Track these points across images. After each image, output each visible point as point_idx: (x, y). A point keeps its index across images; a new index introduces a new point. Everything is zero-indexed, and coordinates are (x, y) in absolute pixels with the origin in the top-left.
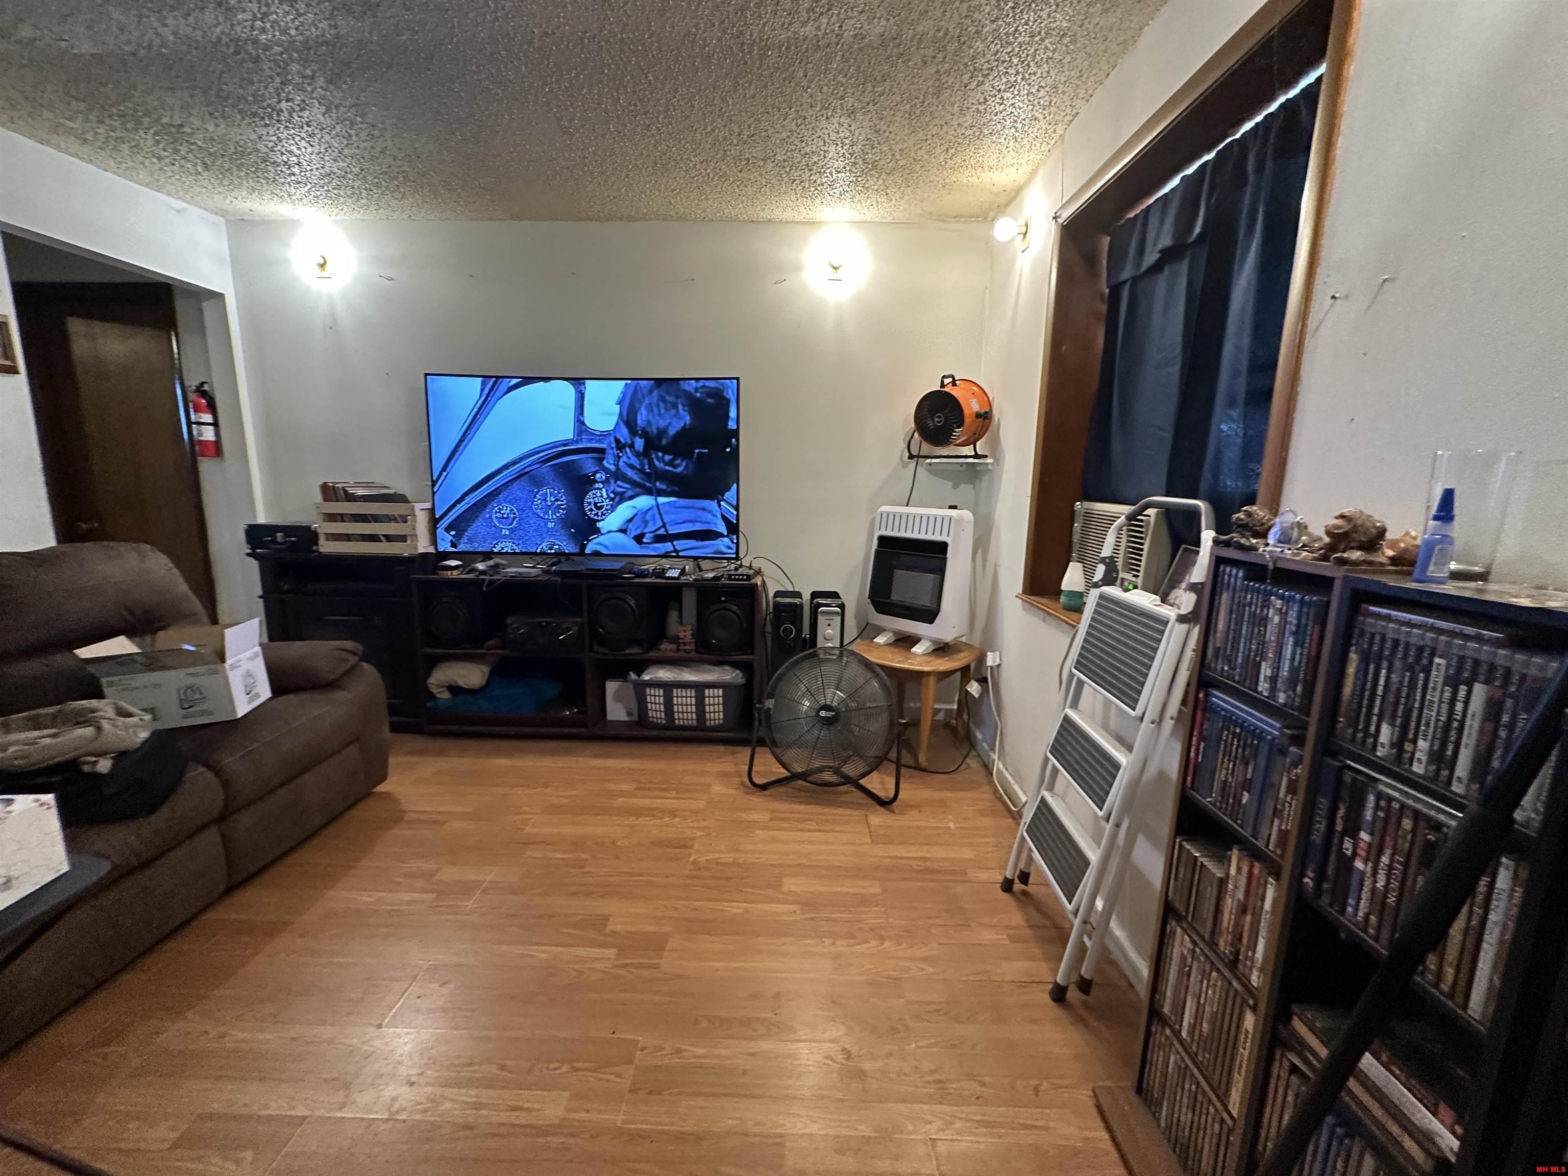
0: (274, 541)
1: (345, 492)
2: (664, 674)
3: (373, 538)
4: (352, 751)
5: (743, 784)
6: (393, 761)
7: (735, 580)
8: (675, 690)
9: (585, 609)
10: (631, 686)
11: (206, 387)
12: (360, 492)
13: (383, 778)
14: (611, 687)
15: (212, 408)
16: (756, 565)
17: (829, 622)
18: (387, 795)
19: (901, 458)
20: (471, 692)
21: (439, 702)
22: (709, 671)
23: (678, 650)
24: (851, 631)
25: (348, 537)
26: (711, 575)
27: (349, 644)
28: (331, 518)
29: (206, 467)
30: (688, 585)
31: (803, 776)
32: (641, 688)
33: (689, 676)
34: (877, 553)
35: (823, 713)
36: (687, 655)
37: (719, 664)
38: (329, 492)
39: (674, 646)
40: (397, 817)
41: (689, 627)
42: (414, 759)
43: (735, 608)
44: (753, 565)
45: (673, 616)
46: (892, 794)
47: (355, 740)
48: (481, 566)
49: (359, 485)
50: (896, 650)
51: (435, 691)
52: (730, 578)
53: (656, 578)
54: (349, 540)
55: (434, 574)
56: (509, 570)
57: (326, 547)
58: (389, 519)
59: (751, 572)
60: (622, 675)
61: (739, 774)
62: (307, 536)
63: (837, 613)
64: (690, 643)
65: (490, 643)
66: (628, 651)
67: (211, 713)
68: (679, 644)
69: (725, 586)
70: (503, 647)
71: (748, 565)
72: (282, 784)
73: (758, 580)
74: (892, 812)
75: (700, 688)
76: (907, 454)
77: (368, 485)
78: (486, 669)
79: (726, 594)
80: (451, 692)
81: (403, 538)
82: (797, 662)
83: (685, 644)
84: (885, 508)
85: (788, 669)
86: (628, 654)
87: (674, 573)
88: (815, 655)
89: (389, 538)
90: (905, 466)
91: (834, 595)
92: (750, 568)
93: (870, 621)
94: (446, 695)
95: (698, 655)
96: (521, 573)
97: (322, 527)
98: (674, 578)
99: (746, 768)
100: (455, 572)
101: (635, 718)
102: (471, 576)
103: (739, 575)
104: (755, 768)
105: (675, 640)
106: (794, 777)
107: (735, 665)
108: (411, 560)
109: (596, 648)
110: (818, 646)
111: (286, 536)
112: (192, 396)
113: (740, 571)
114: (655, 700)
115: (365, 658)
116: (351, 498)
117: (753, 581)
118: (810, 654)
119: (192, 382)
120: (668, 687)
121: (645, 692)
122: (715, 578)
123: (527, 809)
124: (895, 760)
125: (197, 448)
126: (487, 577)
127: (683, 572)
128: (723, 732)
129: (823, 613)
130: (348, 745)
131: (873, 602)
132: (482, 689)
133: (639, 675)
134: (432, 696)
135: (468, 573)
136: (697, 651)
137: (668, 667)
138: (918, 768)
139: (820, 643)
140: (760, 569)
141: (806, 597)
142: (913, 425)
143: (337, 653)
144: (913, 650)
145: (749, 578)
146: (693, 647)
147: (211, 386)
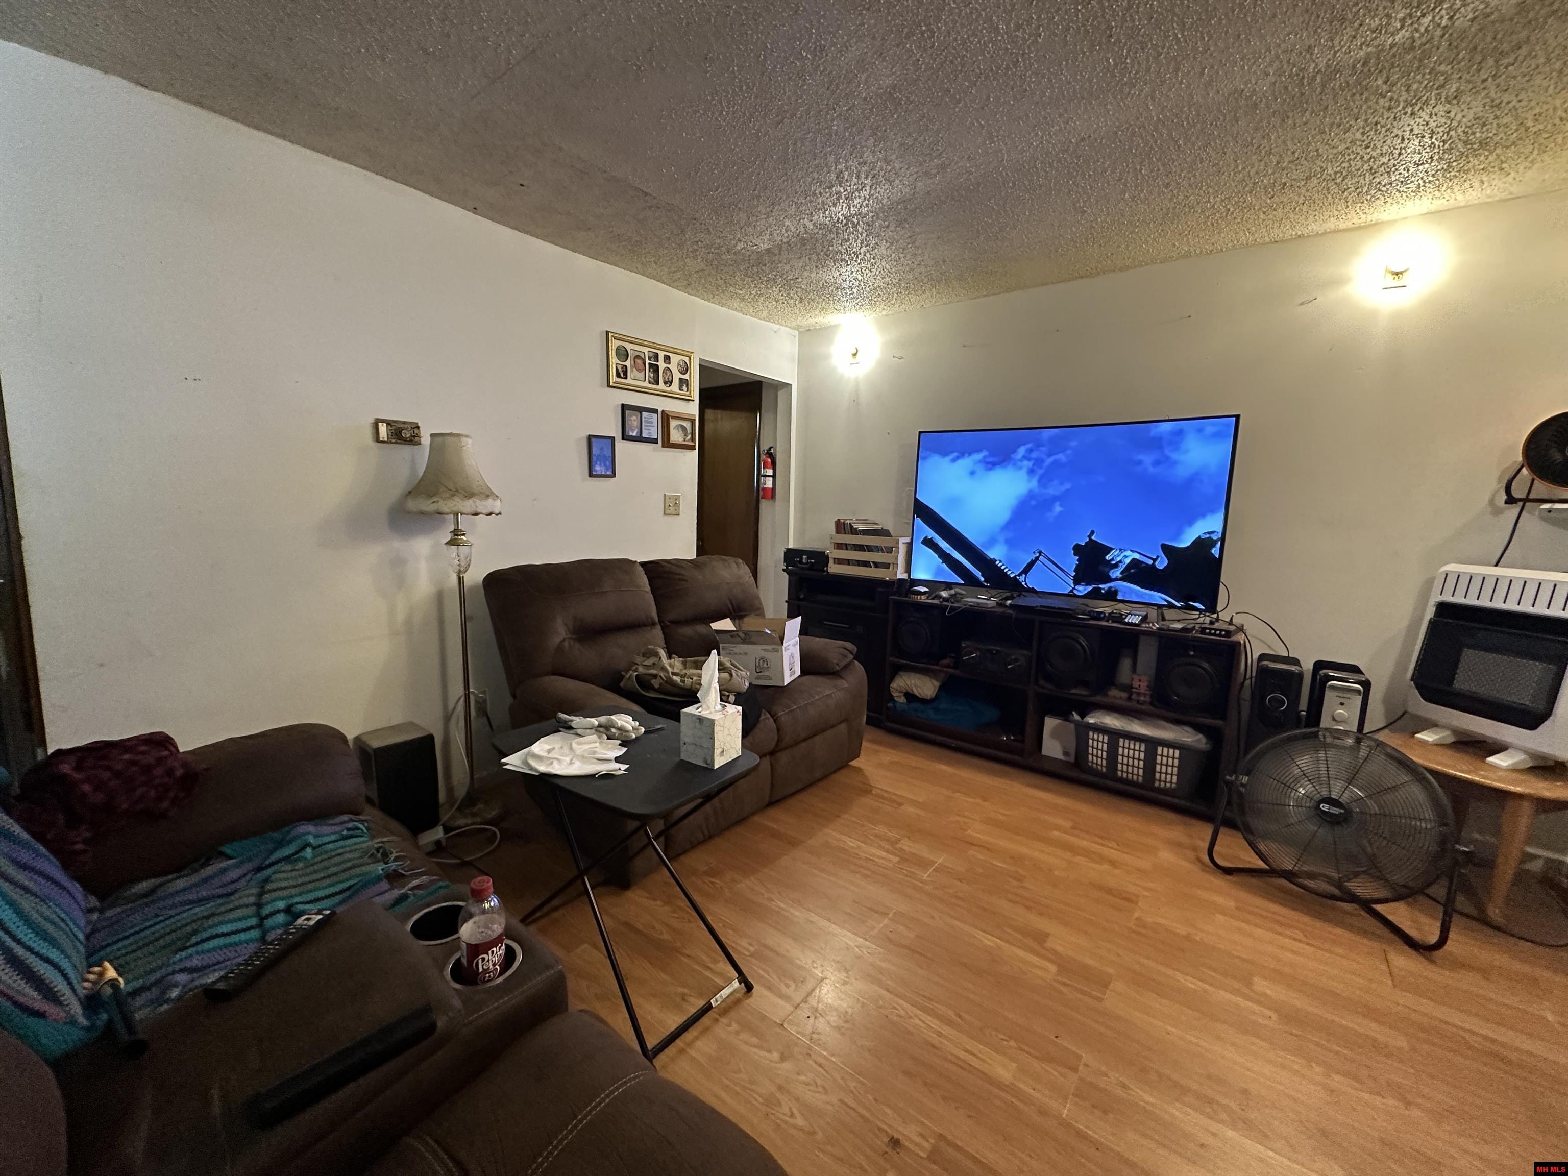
0: (801, 562)
1: (851, 526)
2: (1111, 721)
3: (866, 564)
4: (843, 727)
5: (1199, 860)
6: (865, 744)
7: (1210, 634)
8: (1121, 740)
9: (1035, 644)
10: (1072, 726)
11: (772, 451)
12: (861, 527)
13: (857, 756)
14: (1050, 723)
15: (774, 465)
16: (1237, 620)
17: (1342, 700)
18: (858, 770)
19: (1492, 502)
20: (923, 701)
21: (898, 705)
22: (1164, 728)
23: (1129, 699)
24: (1376, 717)
25: (848, 562)
26: (1178, 626)
27: (848, 645)
28: (839, 546)
29: (764, 505)
30: (1149, 633)
31: (1289, 876)
32: (1083, 730)
33: (1138, 728)
34: (1432, 623)
35: (1325, 807)
36: (1139, 706)
37: (1178, 722)
38: (841, 527)
39: (1124, 695)
40: (866, 790)
41: (1144, 678)
42: (877, 747)
43: (1205, 665)
44: (1234, 621)
45: (1126, 664)
46: (1433, 939)
47: (846, 720)
48: (944, 594)
49: (859, 521)
50: (1458, 755)
51: (895, 694)
52: (1203, 631)
53: (1113, 622)
54: (849, 564)
55: (906, 597)
56: (969, 600)
57: (833, 569)
58: (878, 549)
59: (1232, 628)
60: (1064, 715)
61: (1195, 849)
62: (820, 558)
63: (1358, 691)
64: (1145, 695)
65: (946, 661)
66: (1074, 691)
67: (770, 679)
68: (1131, 694)
69: (1195, 639)
70: (955, 667)
71: (1228, 620)
72: (805, 740)
73: (1240, 638)
74: (1432, 961)
75: (1152, 744)
76: (1505, 497)
77: (865, 521)
78: (937, 684)
79: (1195, 648)
80: (906, 698)
81: (887, 566)
82: (1290, 739)
83: (1139, 694)
84: (1451, 567)
85: (1274, 746)
86: (1074, 694)
87: (1136, 620)
88: (1315, 735)
89: (877, 565)
90: (1497, 512)
91: (1355, 669)
92: (1231, 623)
93: (1410, 710)
94: (903, 700)
95: (1152, 708)
96: (978, 604)
97: (833, 553)
98: (1135, 625)
99: (1206, 845)
100: (923, 597)
101: (1072, 759)
102: (936, 601)
103: (1216, 630)
104: (1216, 848)
105: (1128, 688)
106: (1273, 872)
107: (1198, 728)
108: (891, 583)
109: (1042, 682)
110: (1322, 725)
111: (808, 558)
112: (763, 457)
113: (1216, 625)
114: (1098, 746)
115: (856, 658)
116: (854, 532)
117: (1234, 638)
118: (1311, 733)
119: (765, 447)
120: (1115, 735)
121: (1088, 735)
122: (1184, 630)
123: (966, 813)
124: (1443, 901)
125: (761, 493)
126: (950, 604)
127: (1145, 619)
128: (1173, 797)
129: (1334, 688)
130: (841, 723)
131: (1418, 687)
132: (932, 700)
133: (1083, 717)
134: (891, 698)
135: (933, 599)
136: (1151, 704)
137: (1116, 715)
138: (1484, 921)
139: (1325, 722)
140: (1243, 626)
141: (1307, 666)
142: (1520, 459)
143: (841, 650)
144: (1491, 759)
145: (1228, 634)
146: (1148, 699)
147: (775, 450)
